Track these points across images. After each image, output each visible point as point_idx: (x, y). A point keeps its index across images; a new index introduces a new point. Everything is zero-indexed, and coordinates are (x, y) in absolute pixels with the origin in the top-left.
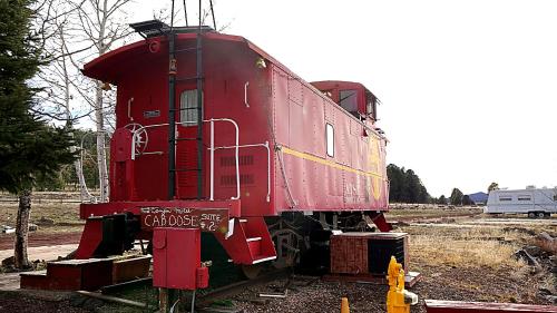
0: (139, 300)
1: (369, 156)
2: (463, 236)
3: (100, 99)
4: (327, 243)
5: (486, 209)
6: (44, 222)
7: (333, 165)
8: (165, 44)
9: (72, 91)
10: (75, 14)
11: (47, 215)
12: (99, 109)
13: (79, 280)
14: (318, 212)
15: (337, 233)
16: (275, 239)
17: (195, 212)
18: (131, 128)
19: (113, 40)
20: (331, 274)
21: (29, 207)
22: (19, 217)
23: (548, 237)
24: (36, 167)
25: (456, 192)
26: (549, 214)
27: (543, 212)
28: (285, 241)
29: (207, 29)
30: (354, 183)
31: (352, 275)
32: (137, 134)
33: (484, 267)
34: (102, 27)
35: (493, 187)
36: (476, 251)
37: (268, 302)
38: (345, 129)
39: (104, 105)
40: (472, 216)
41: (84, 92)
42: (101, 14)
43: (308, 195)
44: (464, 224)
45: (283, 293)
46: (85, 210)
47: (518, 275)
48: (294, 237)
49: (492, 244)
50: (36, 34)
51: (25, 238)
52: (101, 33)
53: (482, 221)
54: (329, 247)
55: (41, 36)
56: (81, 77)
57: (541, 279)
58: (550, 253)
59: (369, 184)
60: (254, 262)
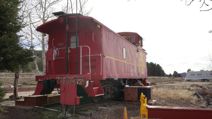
0: (56, 109)
1: (139, 59)
2: (176, 88)
3: (43, 39)
4: (124, 90)
5: (186, 79)
6: (25, 84)
7: (126, 62)
8: (65, 20)
9: (33, 36)
10: (34, 9)
11: (25, 81)
12: (43, 42)
13: (35, 103)
14: (120, 79)
15: (127, 86)
16: (104, 88)
17: (74, 78)
18: (53, 49)
19: (48, 18)
20: (124, 101)
21: (18, 78)
22: (15, 81)
23: (207, 88)
24: (20, 63)
25: (175, 72)
26: (209, 80)
27: (207, 80)
28: (108, 89)
29: (79, 14)
30: (134, 68)
31: (132, 101)
32: (55, 51)
33: (181, 99)
34: (44, 13)
35: (189, 70)
36: (179, 93)
37: (101, 110)
38: (130, 49)
39: (45, 41)
40: (180, 81)
41: (38, 37)
42: (44, 9)
43: (116, 72)
44: (177, 84)
45: (107, 107)
46: (37, 78)
47: (193, 102)
48: (111, 88)
49: (186, 91)
50: (20, 17)
51: (17, 89)
52: (44, 16)
53: (184, 83)
54: (124, 91)
55: (22, 17)
56: (36, 31)
57: (201, 103)
58: (207, 94)
59: (139, 69)
60: (96, 96)
